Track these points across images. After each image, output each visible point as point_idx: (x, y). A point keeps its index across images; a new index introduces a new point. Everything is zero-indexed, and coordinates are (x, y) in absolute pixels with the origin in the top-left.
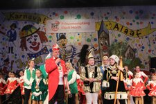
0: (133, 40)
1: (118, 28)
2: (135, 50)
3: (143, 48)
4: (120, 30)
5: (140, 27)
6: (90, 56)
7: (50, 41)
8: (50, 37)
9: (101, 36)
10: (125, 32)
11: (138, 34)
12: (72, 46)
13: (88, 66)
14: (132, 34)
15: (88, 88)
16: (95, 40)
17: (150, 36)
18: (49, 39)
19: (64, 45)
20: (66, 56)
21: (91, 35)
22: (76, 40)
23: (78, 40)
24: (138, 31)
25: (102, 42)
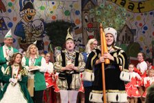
0: (132, 16)
2: (133, 32)
3: (146, 28)
6: (69, 36)
7: (10, 11)
8: (10, 5)
9: (86, 8)
10: (121, 4)
11: (139, 8)
12: (42, 20)
13: (66, 51)
14: (131, 8)
15: (65, 83)
16: (77, 13)
18: (8, 8)
19: (30, 18)
20: (32, 34)
21: (71, 6)
22: (49, 12)
23: (52, 12)
24: (140, 3)
25: (86, 17)
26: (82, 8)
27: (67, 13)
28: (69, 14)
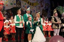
1: (25, 1)
4: (26, 1)
5: (33, 2)
10: (28, 3)
11: (33, 5)
14: (31, 4)
17: (37, 6)
21: (13, 2)
22: (5, 3)
23: (6, 3)
24: (33, 3)
25: (18, 6)
26: (16, 3)
27: (11, 4)
28: (12, 5)
